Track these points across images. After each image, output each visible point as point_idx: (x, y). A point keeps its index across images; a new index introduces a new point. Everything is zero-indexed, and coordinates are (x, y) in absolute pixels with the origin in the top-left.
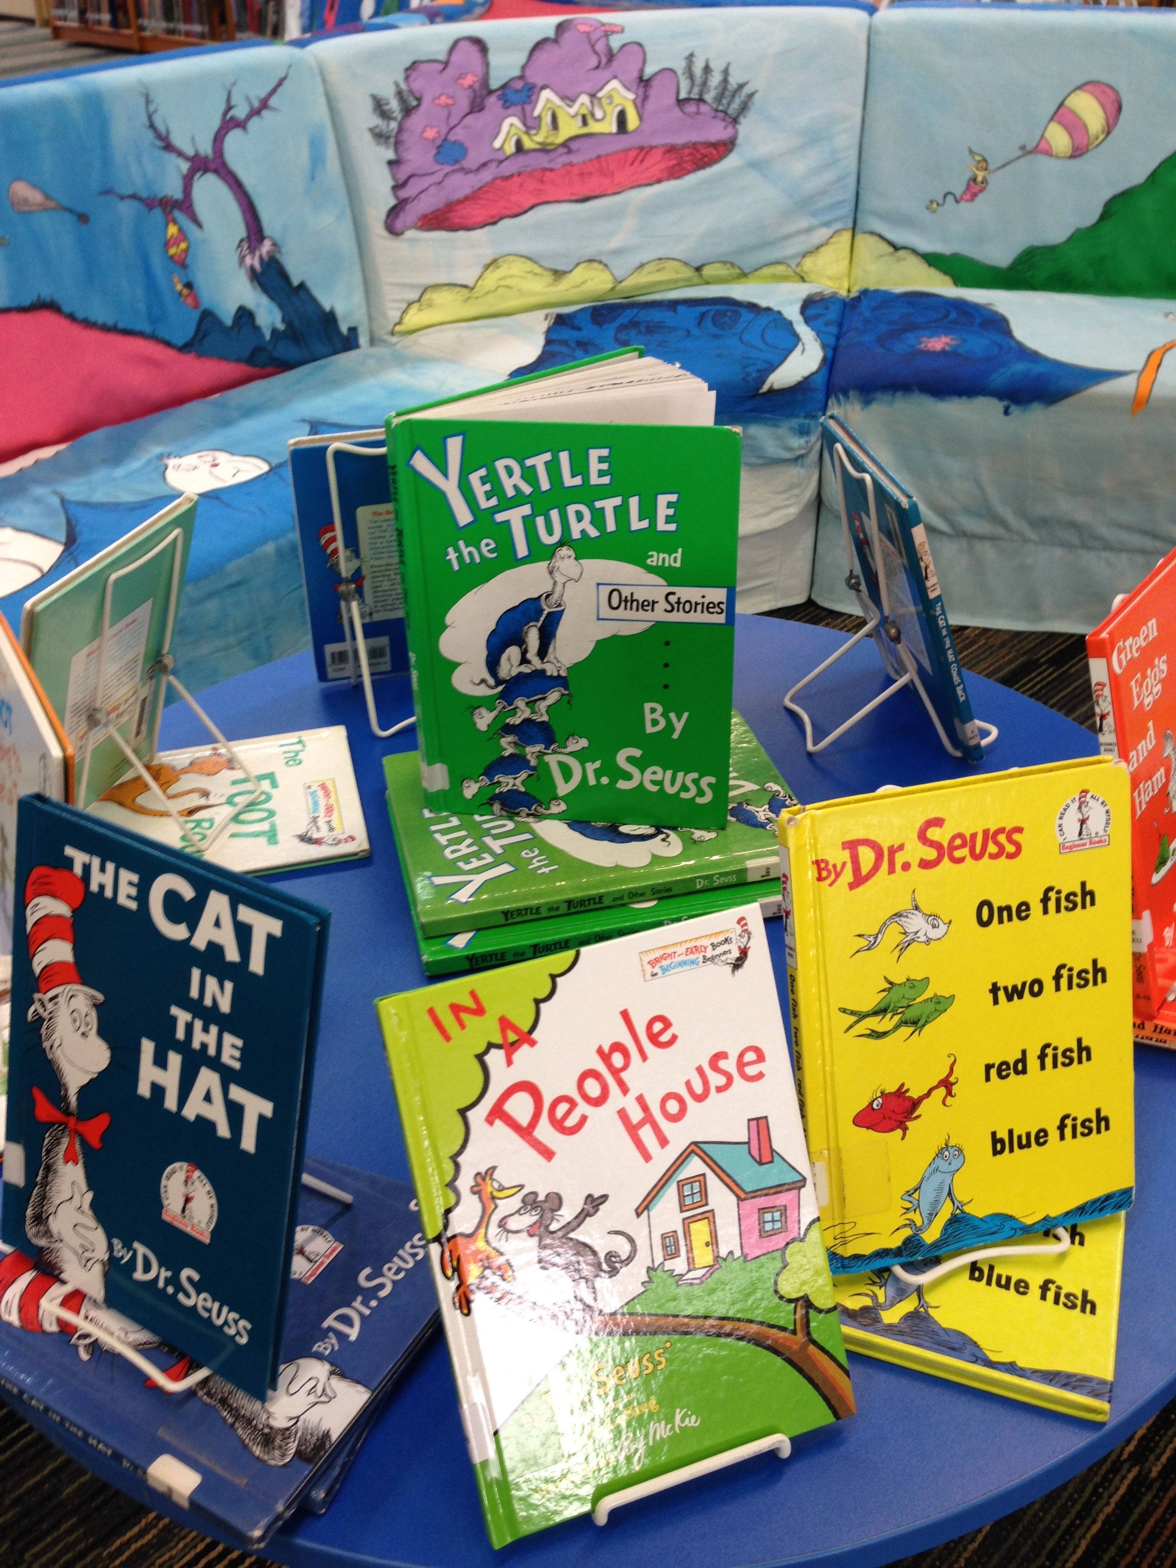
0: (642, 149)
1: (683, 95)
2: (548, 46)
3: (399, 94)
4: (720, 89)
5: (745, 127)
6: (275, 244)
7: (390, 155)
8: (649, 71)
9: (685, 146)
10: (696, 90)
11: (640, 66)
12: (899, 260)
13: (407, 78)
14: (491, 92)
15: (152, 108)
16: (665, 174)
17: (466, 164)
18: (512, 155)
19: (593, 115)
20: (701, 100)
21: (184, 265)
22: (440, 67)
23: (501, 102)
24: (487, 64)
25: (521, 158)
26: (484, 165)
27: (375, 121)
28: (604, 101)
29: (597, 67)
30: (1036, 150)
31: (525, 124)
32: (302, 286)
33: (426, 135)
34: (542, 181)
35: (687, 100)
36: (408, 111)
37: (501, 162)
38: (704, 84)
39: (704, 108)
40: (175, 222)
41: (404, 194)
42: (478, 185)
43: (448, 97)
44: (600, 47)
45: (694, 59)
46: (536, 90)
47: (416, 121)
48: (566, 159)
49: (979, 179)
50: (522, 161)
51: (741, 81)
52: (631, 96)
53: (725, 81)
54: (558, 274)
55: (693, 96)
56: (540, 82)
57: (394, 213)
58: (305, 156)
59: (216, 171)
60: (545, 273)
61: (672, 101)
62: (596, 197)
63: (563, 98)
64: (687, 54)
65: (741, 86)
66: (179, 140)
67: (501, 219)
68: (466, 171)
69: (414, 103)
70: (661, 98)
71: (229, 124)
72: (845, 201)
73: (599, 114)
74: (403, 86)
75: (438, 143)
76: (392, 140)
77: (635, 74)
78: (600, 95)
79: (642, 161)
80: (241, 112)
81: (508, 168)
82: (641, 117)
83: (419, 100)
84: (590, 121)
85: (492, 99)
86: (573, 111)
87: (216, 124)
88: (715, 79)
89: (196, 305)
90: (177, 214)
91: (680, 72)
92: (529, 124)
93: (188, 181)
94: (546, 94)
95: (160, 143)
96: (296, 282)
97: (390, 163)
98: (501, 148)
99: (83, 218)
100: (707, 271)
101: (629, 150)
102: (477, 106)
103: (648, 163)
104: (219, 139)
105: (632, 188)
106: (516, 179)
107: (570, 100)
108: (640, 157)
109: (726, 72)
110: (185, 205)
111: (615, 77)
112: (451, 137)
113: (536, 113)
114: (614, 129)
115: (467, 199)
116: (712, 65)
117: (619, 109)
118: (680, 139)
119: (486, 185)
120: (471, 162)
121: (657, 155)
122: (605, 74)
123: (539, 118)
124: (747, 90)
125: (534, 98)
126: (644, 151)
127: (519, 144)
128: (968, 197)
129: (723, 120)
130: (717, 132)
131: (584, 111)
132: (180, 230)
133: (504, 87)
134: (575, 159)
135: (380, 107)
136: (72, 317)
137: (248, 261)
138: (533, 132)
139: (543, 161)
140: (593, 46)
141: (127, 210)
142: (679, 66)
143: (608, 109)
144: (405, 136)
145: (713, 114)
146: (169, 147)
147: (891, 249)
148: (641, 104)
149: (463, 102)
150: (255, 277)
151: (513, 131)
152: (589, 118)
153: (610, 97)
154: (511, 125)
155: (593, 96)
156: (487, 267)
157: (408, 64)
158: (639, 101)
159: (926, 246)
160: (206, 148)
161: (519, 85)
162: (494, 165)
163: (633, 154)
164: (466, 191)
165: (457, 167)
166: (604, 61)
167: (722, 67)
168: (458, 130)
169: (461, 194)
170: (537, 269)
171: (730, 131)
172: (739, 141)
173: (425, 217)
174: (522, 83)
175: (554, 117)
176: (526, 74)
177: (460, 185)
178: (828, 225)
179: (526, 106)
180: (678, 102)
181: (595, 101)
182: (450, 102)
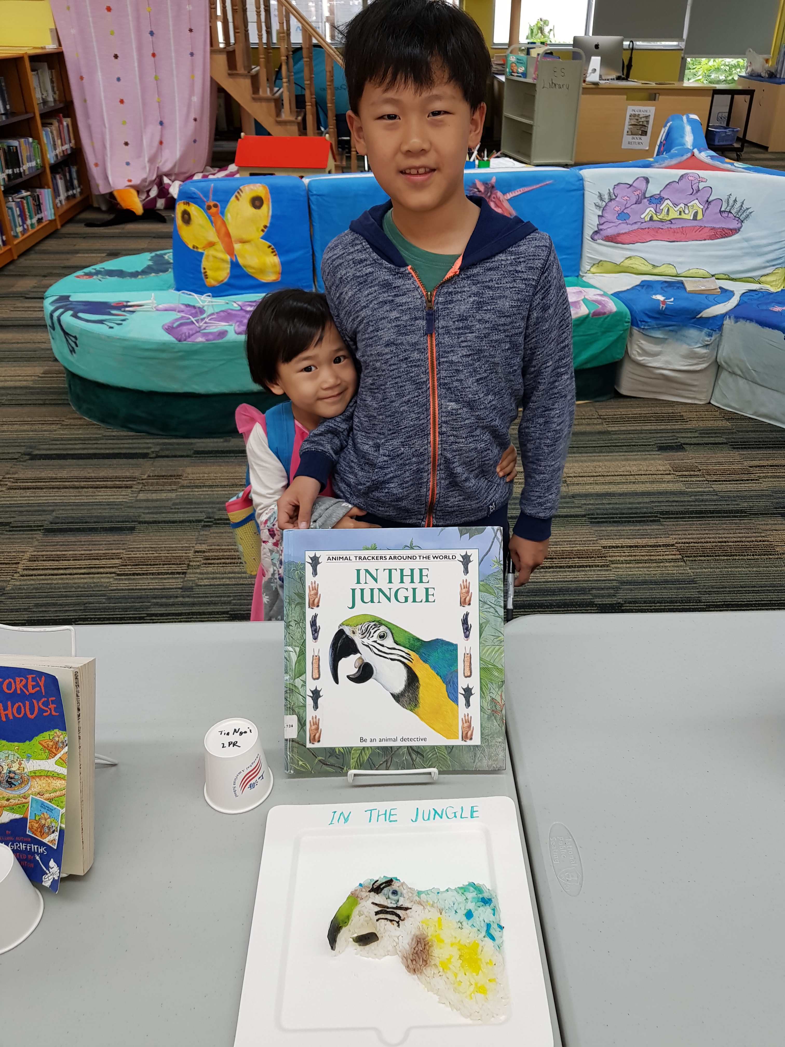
0: (701, 227)
1: (723, 209)
3: (610, 193)
4: (738, 209)
5: (746, 224)
7: (600, 213)
8: (711, 199)
9: (719, 228)
10: (729, 208)
11: (708, 196)
13: (614, 188)
14: (645, 198)
16: (708, 237)
17: (628, 221)
18: (648, 221)
19: (684, 212)
20: (730, 212)
22: (628, 186)
23: (648, 202)
24: (647, 187)
25: (651, 222)
26: (636, 223)
28: (690, 207)
29: (691, 195)
31: (656, 211)
33: (615, 209)
34: (656, 232)
35: (724, 211)
36: (611, 200)
37: (642, 223)
38: (733, 206)
39: (730, 215)
41: (601, 227)
42: (631, 230)
43: (628, 197)
44: (695, 187)
46: (663, 200)
47: (613, 204)
48: (669, 226)
50: (651, 224)
51: (748, 207)
53: (742, 206)
54: (653, 267)
55: (727, 210)
56: (666, 197)
57: (595, 234)
60: (648, 265)
61: (718, 211)
62: (677, 241)
63: (674, 204)
64: (729, 193)
65: (748, 209)
67: (636, 243)
68: (628, 224)
69: (614, 197)
70: (714, 209)
73: (687, 211)
74: (612, 191)
75: (619, 212)
76: (602, 209)
77: (706, 199)
78: (689, 205)
79: (700, 231)
81: (644, 225)
82: (703, 215)
83: (616, 197)
84: (682, 213)
85: (646, 200)
88: (738, 205)
91: (724, 200)
92: (658, 211)
94: (668, 202)
97: (599, 216)
98: (644, 218)
100: (717, 276)
101: (695, 226)
102: (638, 202)
103: (702, 233)
105: (693, 240)
106: (647, 230)
107: (676, 205)
109: (743, 203)
111: (697, 199)
112: (625, 211)
113: (661, 208)
114: (692, 218)
115: (626, 233)
116: (738, 200)
117: (696, 211)
118: (718, 226)
119: (634, 230)
120: (630, 221)
121: (706, 230)
122: (694, 197)
124: (750, 210)
125: (662, 202)
127: (651, 218)
129: (737, 221)
130: (734, 225)
131: (681, 210)
133: (651, 197)
134: (672, 226)
135: (601, 197)
138: (658, 214)
139: (660, 225)
140: (692, 186)
142: (724, 198)
143: (691, 210)
144: (607, 208)
145: (734, 218)
148: (705, 211)
149: (633, 200)
151: (650, 213)
153: (693, 206)
154: (650, 211)
156: (626, 259)
157: (616, 183)
158: (704, 209)
161: (657, 197)
162: (639, 223)
163: (698, 227)
164: (627, 231)
165: (624, 222)
166: (695, 192)
167: (742, 201)
168: (628, 209)
169: (624, 232)
170: (646, 263)
171: (739, 225)
172: (741, 230)
173: (608, 236)
174: (659, 196)
175: (668, 210)
176: (662, 193)
177: (624, 228)
178: (773, 266)
179: (658, 205)
180: (720, 211)
181: (686, 206)
182: (628, 199)
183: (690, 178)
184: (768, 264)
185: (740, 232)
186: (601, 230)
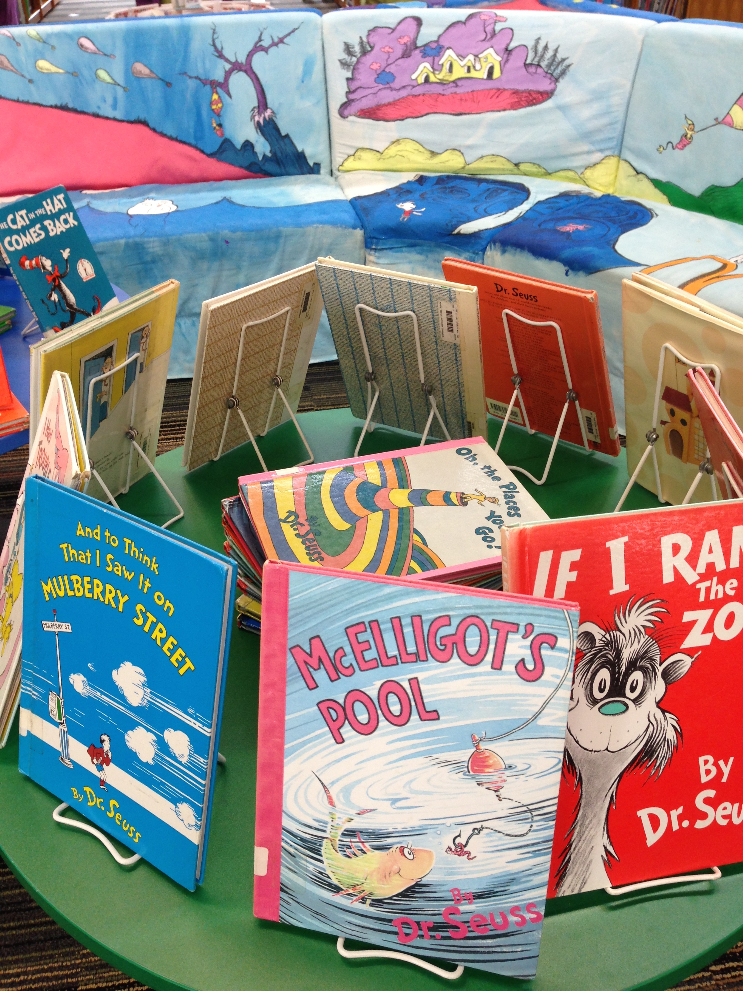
0: (499, 90)
1: (529, 61)
2: (460, 25)
3: (361, 43)
4: (550, 61)
5: (562, 84)
6: (273, 112)
7: (349, 75)
8: (512, 45)
9: (524, 91)
10: (537, 59)
11: (508, 42)
12: (639, 180)
13: (369, 35)
14: (417, 48)
15: (215, 36)
16: (509, 106)
17: (392, 85)
18: (422, 84)
19: (474, 67)
20: (539, 66)
21: (219, 115)
22: (390, 31)
23: (421, 54)
24: (418, 32)
25: (427, 86)
26: (404, 87)
27: (344, 56)
28: (482, 60)
29: (484, 40)
30: (723, 122)
31: (433, 68)
32: (287, 136)
33: (372, 67)
34: (436, 101)
35: (531, 64)
36: (364, 53)
37: (414, 87)
38: (542, 56)
39: (540, 70)
40: (217, 93)
41: (351, 96)
42: (397, 98)
43: (390, 48)
44: (489, 29)
45: (540, 41)
46: (443, 50)
47: (368, 59)
48: (453, 90)
49: (689, 136)
50: (427, 89)
51: (563, 57)
52: (499, 59)
53: (555, 56)
54: (433, 154)
55: (534, 62)
56: (446, 45)
57: (344, 106)
58: (300, 70)
59: (246, 72)
60: (426, 152)
61: (522, 64)
62: (465, 114)
63: (458, 55)
64: (537, 37)
65: (563, 60)
66: (227, 53)
67: (407, 118)
68: (392, 89)
69: (369, 49)
70: (516, 61)
71: (258, 48)
72: (614, 138)
73: (478, 67)
74: (365, 39)
75: (379, 72)
76: (352, 67)
77: (504, 46)
78: (480, 56)
79: (497, 97)
80: (266, 43)
81: (417, 91)
82: (502, 72)
83: (372, 48)
84: (472, 70)
85: (417, 52)
86: (462, 63)
87: (250, 47)
88: (549, 54)
89: (222, 134)
90: (219, 89)
91: (529, 48)
92: (435, 67)
93: (228, 74)
94: (449, 52)
95: (216, 54)
96: (283, 134)
97: (348, 79)
98: (416, 79)
99: (168, 84)
100: (522, 167)
101: (491, 89)
102: (406, 55)
103: (500, 98)
104: (250, 55)
105: (488, 111)
106: (421, 97)
107: (462, 57)
108: (497, 95)
109: (556, 51)
110: (224, 85)
111: (492, 47)
112: (387, 70)
113: (441, 63)
114: (485, 76)
115: (389, 104)
116: (549, 46)
117: (491, 65)
118: (522, 87)
119: (403, 98)
120: (396, 84)
121: (507, 94)
122: (487, 44)
123: (442, 65)
124: (566, 63)
125: (441, 54)
126: (499, 91)
127: (427, 79)
128: (680, 146)
129: (550, 79)
130: (545, 85)
131: (470, 64)
132: (219, 97)
133: (425, 46)
134: (459, 90)
135: (348, 49)
136: (154, 130)
137: (257, 118)
138: (437, 72)
139: (439, 89)
140: (485, 28)
141: (192, 84)
142: (530, 44)
143: (484, 64)
144: (360, 66)
145: (544, 74)
146: (221, 56)
147: (635, 173)
148: (503, 65)
149: (399, 52)
150: (258, 126)
151: (426, 70)
152: (472, 69)
153: (486, 58)
154: (424, 68)
155: (476, 56)
156: (393, 143)
157: (371, 27)
158: (503, 63)
159: (654, 175)
160: (242, 59)
161: (434, 45)
162: (409, 88)
163: (494, 91)
164: (391, 100)
165: (388, 86)
166: (489, 36)
167: (555, 48)
168: (392, 66)
169: (386, 101)
170: (421, 149)
171: (552, 86)
172: (556, 93)
173: (362, 110)
174: (436, 45)
175: (451, 66)
176: (441, 40)
177: (387, 96)
179: (436, 58)
180: (525, 65)
181: (477, 59)
182: (391, 50)
185: (553, 98)
186: (352, 101)
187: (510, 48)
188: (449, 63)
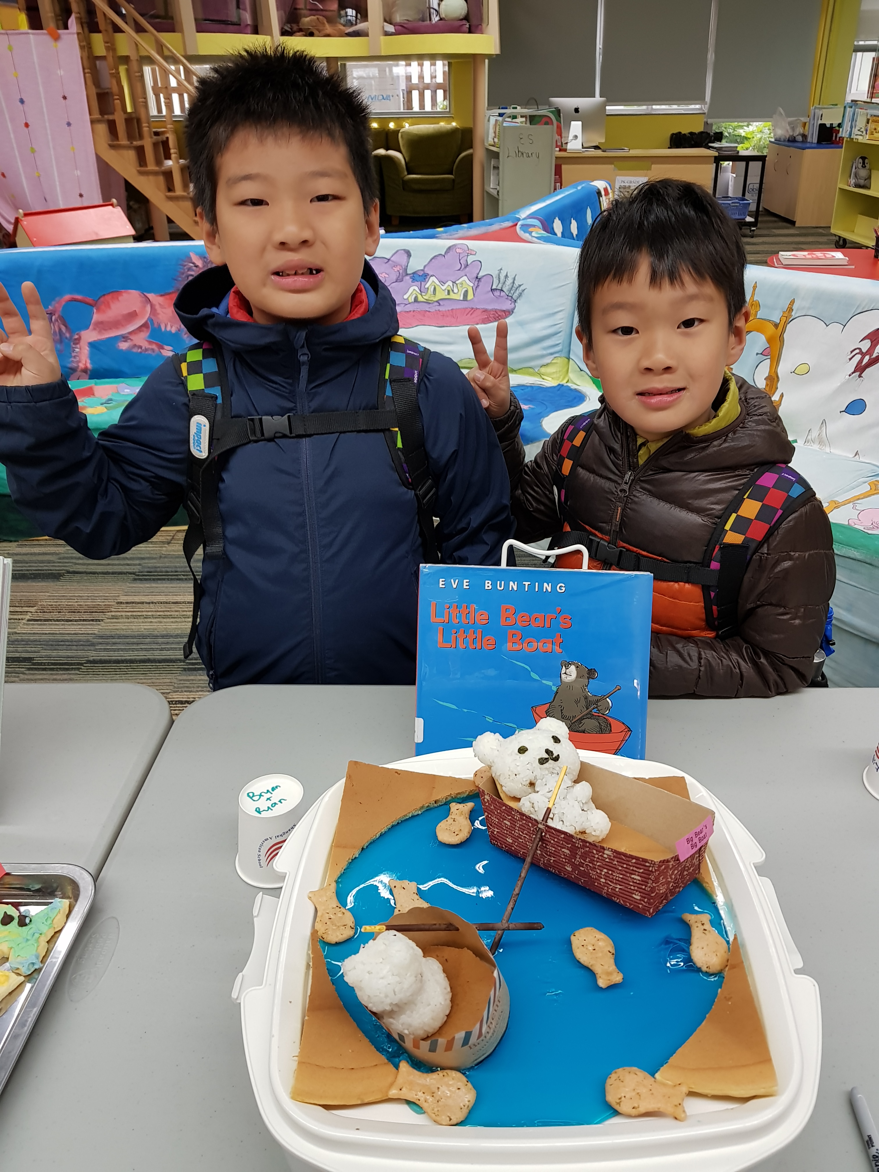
0: (472, 308)
1: (493, 288)
2: (440, 257)
4: (511, 286)
5: (519, 305)
8: (481, 274)
9: (492, 310)
11: (478, 271)
16: (481, 321)
18: (412, 302)
19: (453, 291)
20: (502, 290)
22: (387, 261)
23: (411, 280)
24: (408, 262)
25: (416, 304)
28: (458, 285)
29: (459, 270)
31: (420, 290)
34: (424, 316)
35: (496, 289)
37: (406, 304)
38: (504, 283)
39: (502, 294)
43: (386, 274)
44: (463, 261)
46: (428, 277)
48: (438, 308)
50: (416, 307)
51: (520, 284)
53: (513, 282)
55: (498, 288)
56: (431, 273)
61: (489, 289)
62: (447, 326)
63: (440, 282)
64: (500, 268)
65: (520, 286)
70: (485, 287)
73: (456, 291)
77: (475, 275)
78: (457, 282)
79: (471, 314)
82: (474, 295)
84: (451, 293)
85: (408, 278)
86: (444, 288)
88: (509, 281)
91: (494, 276)
92: (422, 290)
94: (433, 279)
98: (407, 299)
101: (466, 308)
102: (399, 280)
103: (473, 315)
106: (411, 313)
107: (443, 283)
108: (470, 312)
111: (466, 275)
113: (426, 287)
114: (461, 298)
116: (508, 275)
117: (465, 289)
118: (490, 307)
121: (478, 312)
122: (463, 273)
123: (428, 288)
124: (522, 288)
125: (427, 280)
126: (473, 310)
127: (416, 298)
129: (511, 300)
130: (507, 305)
131: (449, 289)
133: (414, 273)
134: (441, 308)
138: (423, 294)
139: (426, 307)
140: (460, 260)
142: (495, 274)
143: (460, 289)
145: (506, 297)
147: (579, 370)
148: (475, 289)
149: (394, 278)
153: (462, 284)
154: (414, 290)
155: (454, 282)
158: (474, 288)
162: (402, 305)
163: (468, 309)
166: (463, 267)
167: (513, 276)
171: (512, 305)
172: (515, 311)
174: (422, 273)
175: (435, 289)
176: (426, 269)
178: (552, 354)
179: (422, 283)
180: (491, 290)
181: (454, 284)
182: (387, 276)
183: (458, 251)
184: (545, 352)
185: (513, 314)
187: (479, 276)
188: (433, 287)
